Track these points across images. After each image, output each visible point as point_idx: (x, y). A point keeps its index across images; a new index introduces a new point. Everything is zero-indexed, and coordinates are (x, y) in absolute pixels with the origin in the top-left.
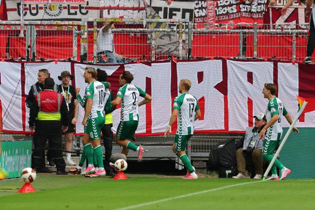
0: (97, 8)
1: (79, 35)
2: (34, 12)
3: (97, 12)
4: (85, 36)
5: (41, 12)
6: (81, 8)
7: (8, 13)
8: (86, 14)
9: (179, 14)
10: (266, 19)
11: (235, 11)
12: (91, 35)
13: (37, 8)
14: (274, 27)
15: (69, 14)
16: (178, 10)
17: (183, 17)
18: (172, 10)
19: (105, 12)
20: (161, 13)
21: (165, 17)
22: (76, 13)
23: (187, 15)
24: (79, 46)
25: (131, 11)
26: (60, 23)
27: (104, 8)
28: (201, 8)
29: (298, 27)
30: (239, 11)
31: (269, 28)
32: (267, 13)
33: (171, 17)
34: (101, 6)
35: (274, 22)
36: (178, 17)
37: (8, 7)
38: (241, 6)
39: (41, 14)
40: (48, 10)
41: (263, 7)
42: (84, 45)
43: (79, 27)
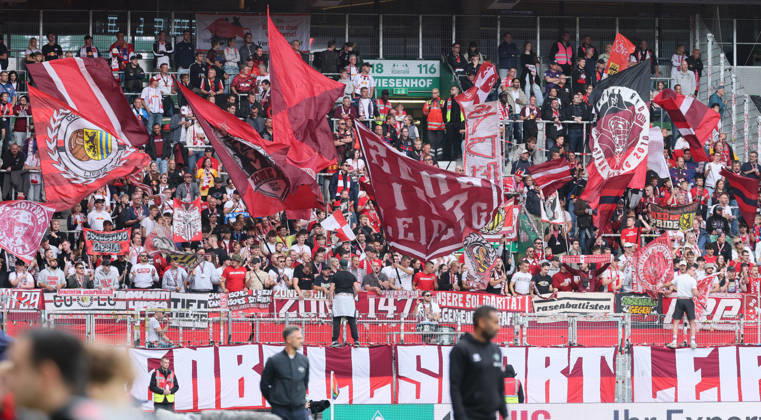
0: (124, 300)
1: (133, 324)
2: (68, 303)
3: (124, 303)
4: (138, 324)
5: (75, 303)
6: (109, 299)
7: (47, 305)
8: (114, 304)
9: (195, 305)
10: (271, 309)
11: (244, 302)
12: (143, 323)
13: (71, 300)
14: (278, 316)
15: (99, 304)
16: (194, 301)
17: (199, 307)
18: (189, 301)
19: (131, 303)
20: (179, 304)
21: (183, 307)
22: (105, 304)
23: (202, 305)
24: (133, 334)
25: (153, 302)
26: (116, 312)
27: (130, 300)
28: (215, 299)
29: (299, 316)
30: (247, 302)
31: (273, 317)
32: (272, 303)
33: (188, 307)
34: (127, 298)
35: (278, 311)
36: (194, 308)
37: (46, 299)
38: (250, 298)
39: (75, 305)
40: (81, 302)
41: (269, 299)
42: (137, 332)
43: (133, 315)
